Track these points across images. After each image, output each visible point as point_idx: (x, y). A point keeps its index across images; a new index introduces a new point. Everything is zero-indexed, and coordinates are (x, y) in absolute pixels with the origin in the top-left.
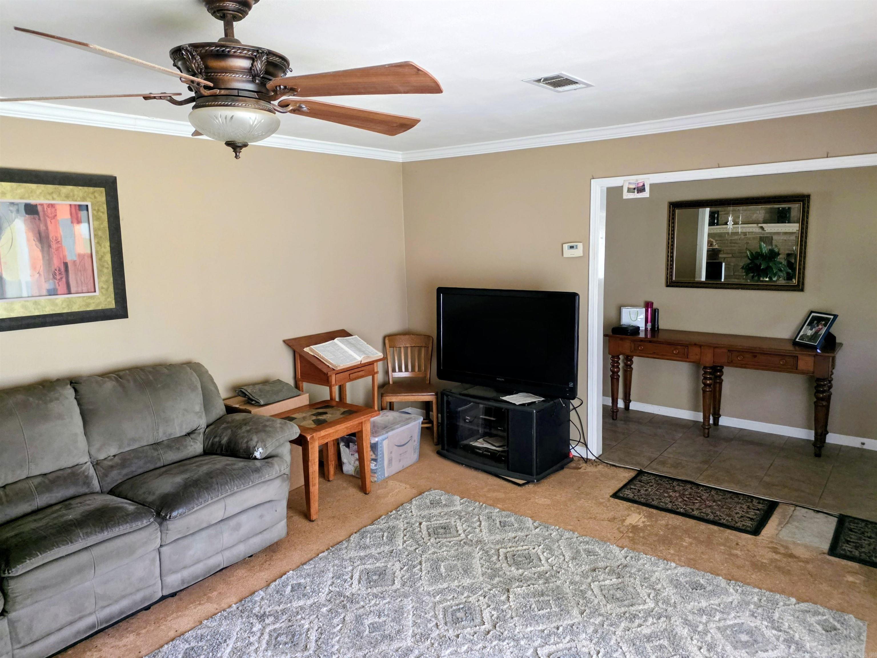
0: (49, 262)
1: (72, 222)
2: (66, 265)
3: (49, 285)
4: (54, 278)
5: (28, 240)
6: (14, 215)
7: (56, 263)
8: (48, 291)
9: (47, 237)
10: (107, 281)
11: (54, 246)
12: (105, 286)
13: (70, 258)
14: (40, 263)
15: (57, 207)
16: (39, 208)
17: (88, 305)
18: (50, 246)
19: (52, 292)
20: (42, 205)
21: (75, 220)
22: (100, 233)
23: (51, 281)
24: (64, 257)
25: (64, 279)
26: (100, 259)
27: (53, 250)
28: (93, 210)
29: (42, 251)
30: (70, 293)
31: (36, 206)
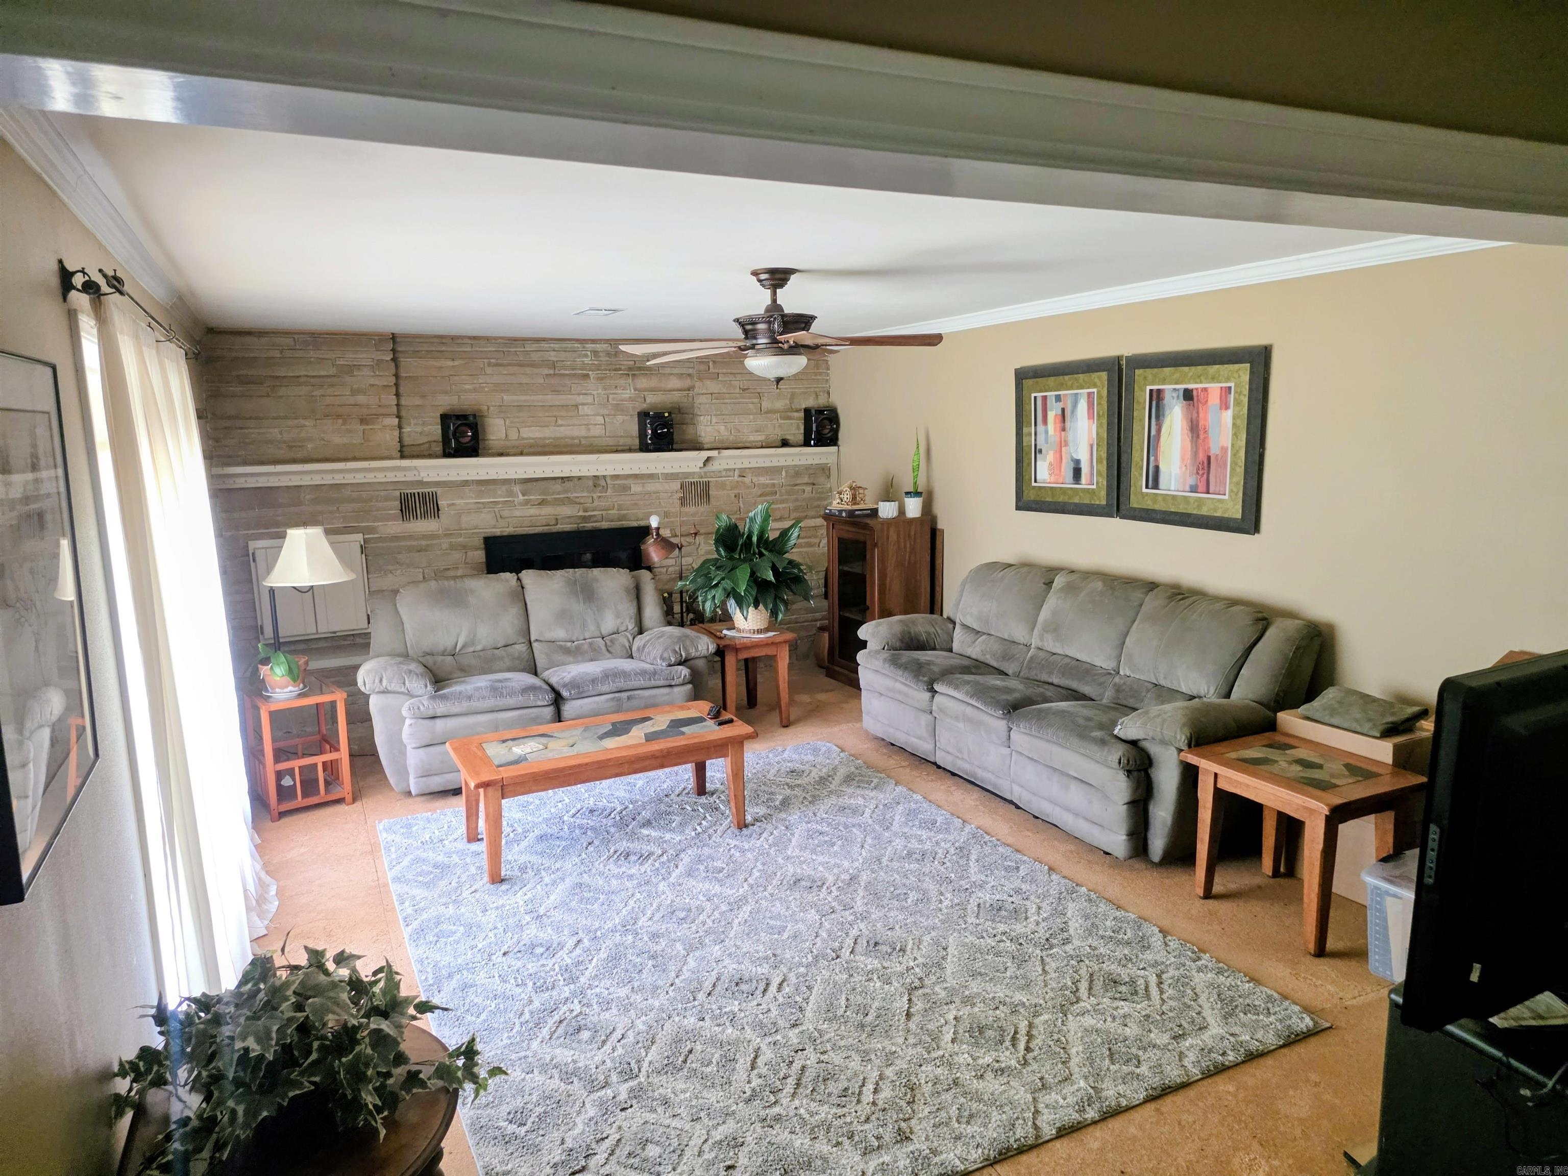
0: (1195, 454)
1: (1221, 409)
2: (1209, 458)
3: (1191, 481)
4: (1198, 473)
5: (1182, 429)
6: (1175, 400)
7: (1202, 456)
8: (1191, 487)
9: (1197, 426)
10: (1238, 484)
11: (1202, 436)
12: (1235, 490)
13: (1214, 451)
14: (1189, 454)
15: (1209, 391)
16: (1195, 393)
17: (1215, 510)
18: (1198, 437)
19: (1194, 489)
20: (1197, 389)
21: (1224, 407)
22: (1238, 422)
23: (1194, 476)
24: (1209, 448)
25: (1205, 476)
26: (1235, 455)
27: (1200, 441)
28: (1236, 392)
29: (1192, 441)
30: (1208, 493)
31: (1192, 390)
